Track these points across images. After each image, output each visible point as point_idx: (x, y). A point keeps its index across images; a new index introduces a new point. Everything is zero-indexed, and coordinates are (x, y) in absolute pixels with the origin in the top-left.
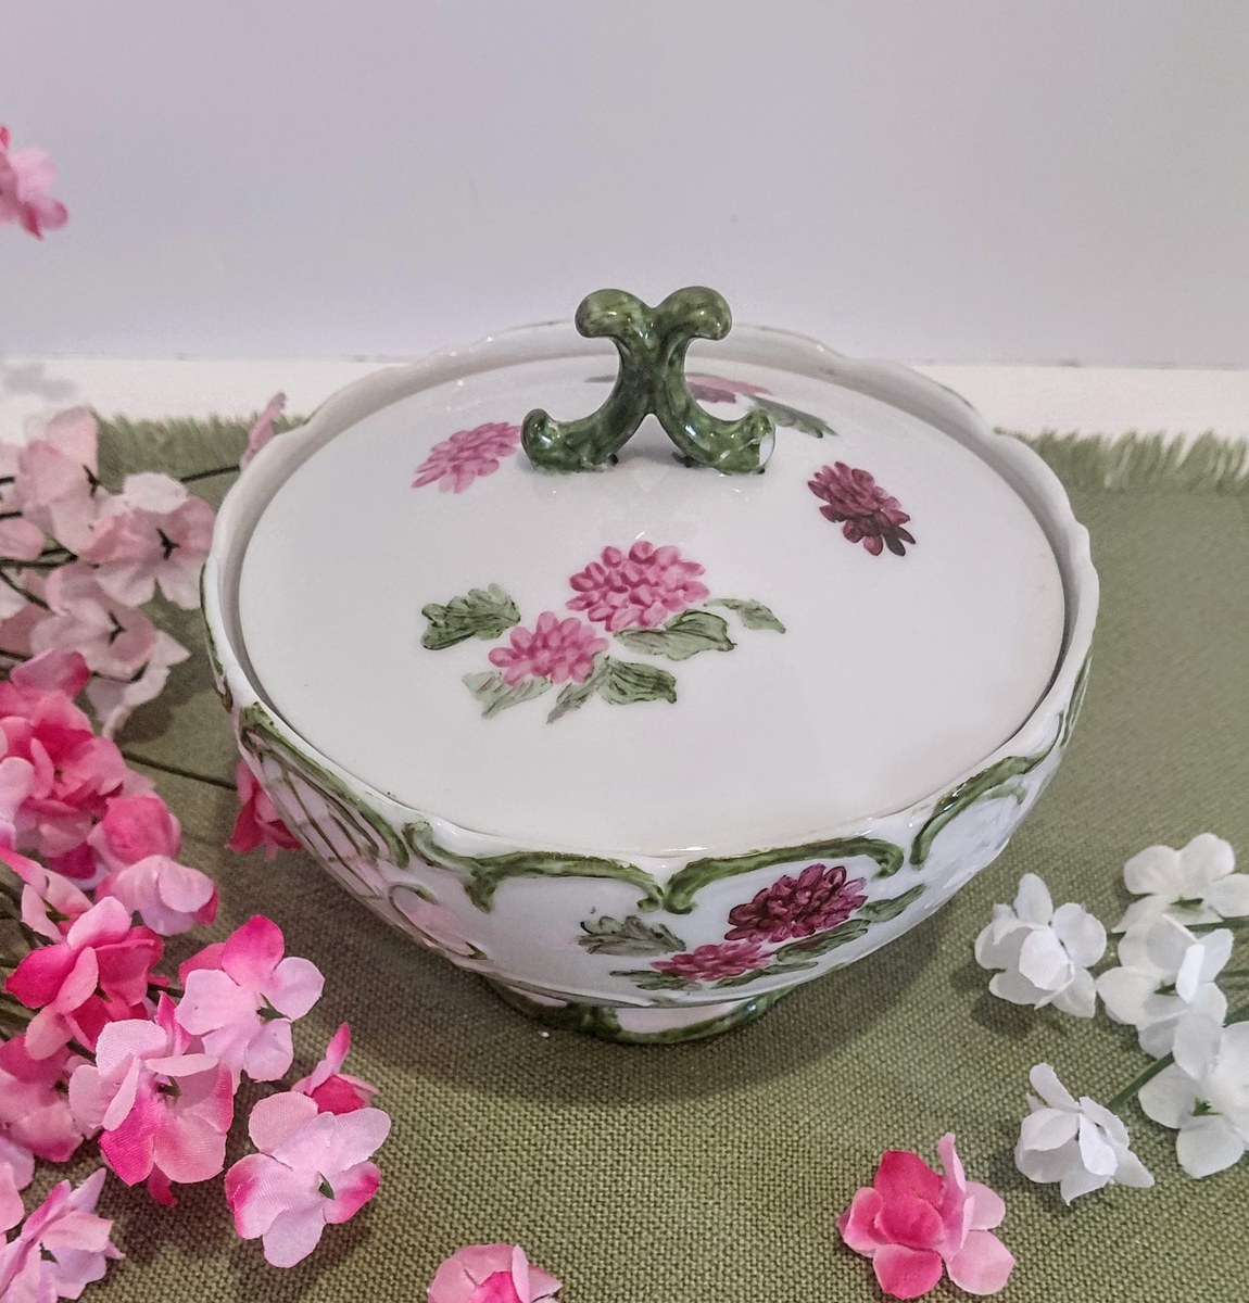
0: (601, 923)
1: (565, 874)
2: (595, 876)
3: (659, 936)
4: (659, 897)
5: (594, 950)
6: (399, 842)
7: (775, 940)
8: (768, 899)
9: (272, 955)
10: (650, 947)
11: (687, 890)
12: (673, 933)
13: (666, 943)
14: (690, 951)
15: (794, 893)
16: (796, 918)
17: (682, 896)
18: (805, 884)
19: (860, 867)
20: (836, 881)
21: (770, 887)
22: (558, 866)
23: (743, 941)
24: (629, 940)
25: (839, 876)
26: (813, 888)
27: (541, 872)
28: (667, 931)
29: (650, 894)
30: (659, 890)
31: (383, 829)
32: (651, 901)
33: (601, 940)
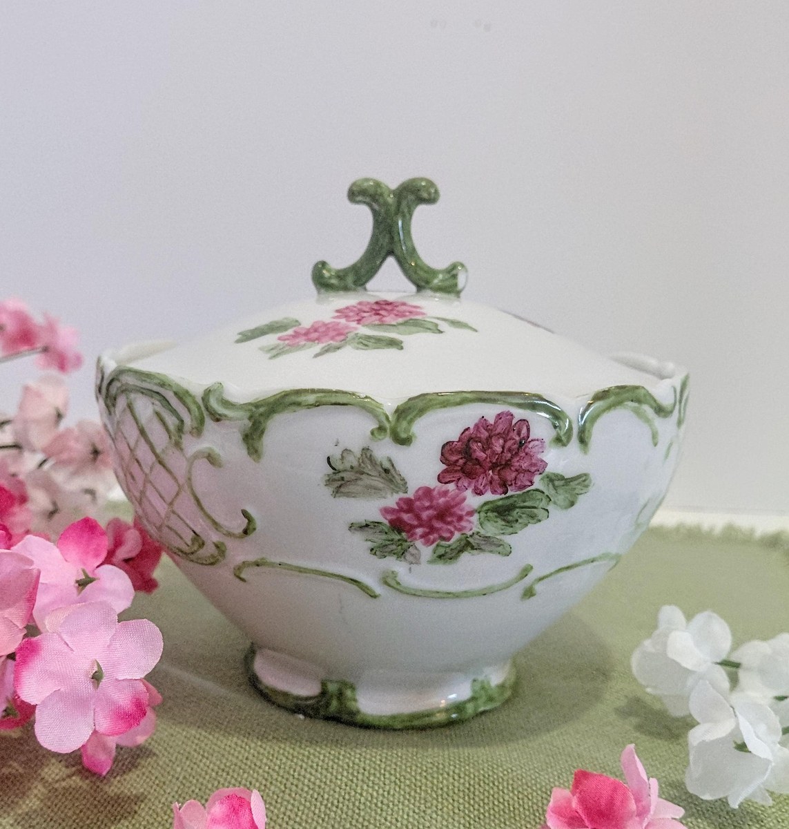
0: (343, 458)
1: (317, 405)
2: (339, 404)
3: (387, 471)
4: (387, 425)
5: (337, 492)
6: (199, 408)
7: (479, 493)
8: (470, 439)
9: (97, 555)
10: (381, 485)
11: (409, 418)
12: (397, 469)
13: (391, 481)
14: (410, 494)
15: (490, 437)
16: (493, 468)
17: (404, 424)
18: (499, 430)
19: (540, 426)
20: (522, 436)
21: (472, 427)
22: (311, 398)
23: (451, 487)
24: (363, 477)
25: (524, 431)
26: (505, 436)
27: (299, 404)
28: (393, 465)
29: (380, 421)
30: (387, 418)
31: (188, 401)
32: (381, 429)
33: (343, 479)
